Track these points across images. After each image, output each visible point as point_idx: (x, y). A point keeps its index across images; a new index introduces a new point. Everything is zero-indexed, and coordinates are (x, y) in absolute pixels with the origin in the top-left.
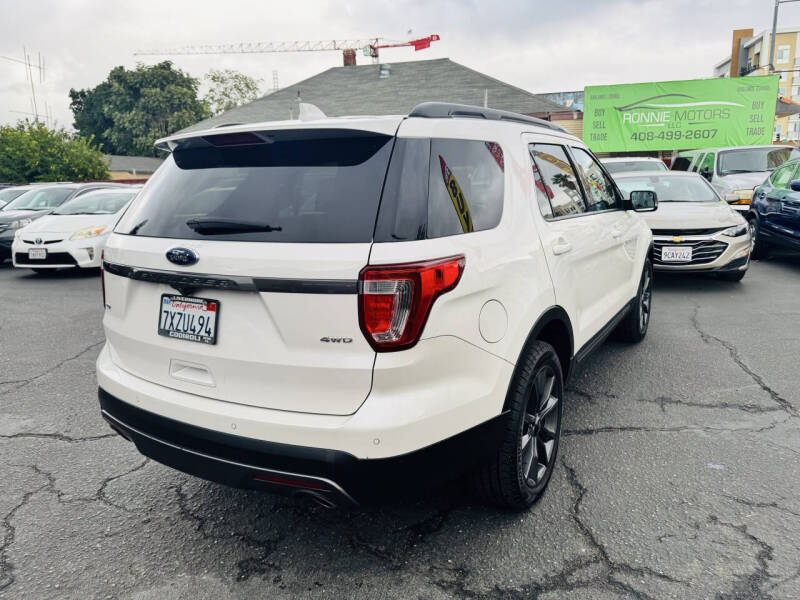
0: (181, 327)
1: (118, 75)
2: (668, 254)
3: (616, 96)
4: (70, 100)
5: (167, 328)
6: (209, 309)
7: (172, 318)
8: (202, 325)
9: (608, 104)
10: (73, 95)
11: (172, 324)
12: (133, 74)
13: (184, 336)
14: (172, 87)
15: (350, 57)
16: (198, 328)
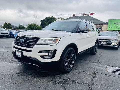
1: (47, 18)
2: (103, 43)
3: (114, 21)
4: (41, 21)
9: (113, 22)
10: (41, 20)
12: (48, 18)
14: (53, 20)
15: (74, 15)
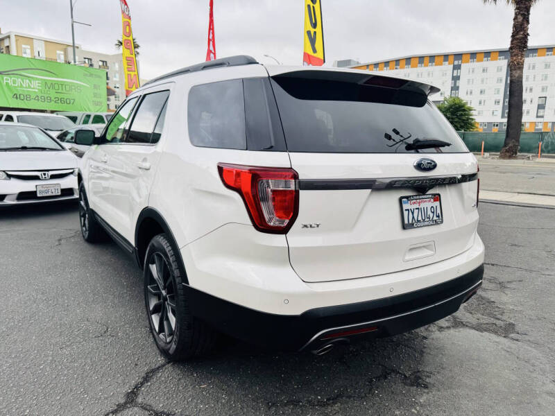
0: (420, 218)
5: (410, 222)
6: (435, 201)
7: (413, 213)
8: (433, 212)
11: (413, 218)
13: (423, 224)
16: (431, 215)
